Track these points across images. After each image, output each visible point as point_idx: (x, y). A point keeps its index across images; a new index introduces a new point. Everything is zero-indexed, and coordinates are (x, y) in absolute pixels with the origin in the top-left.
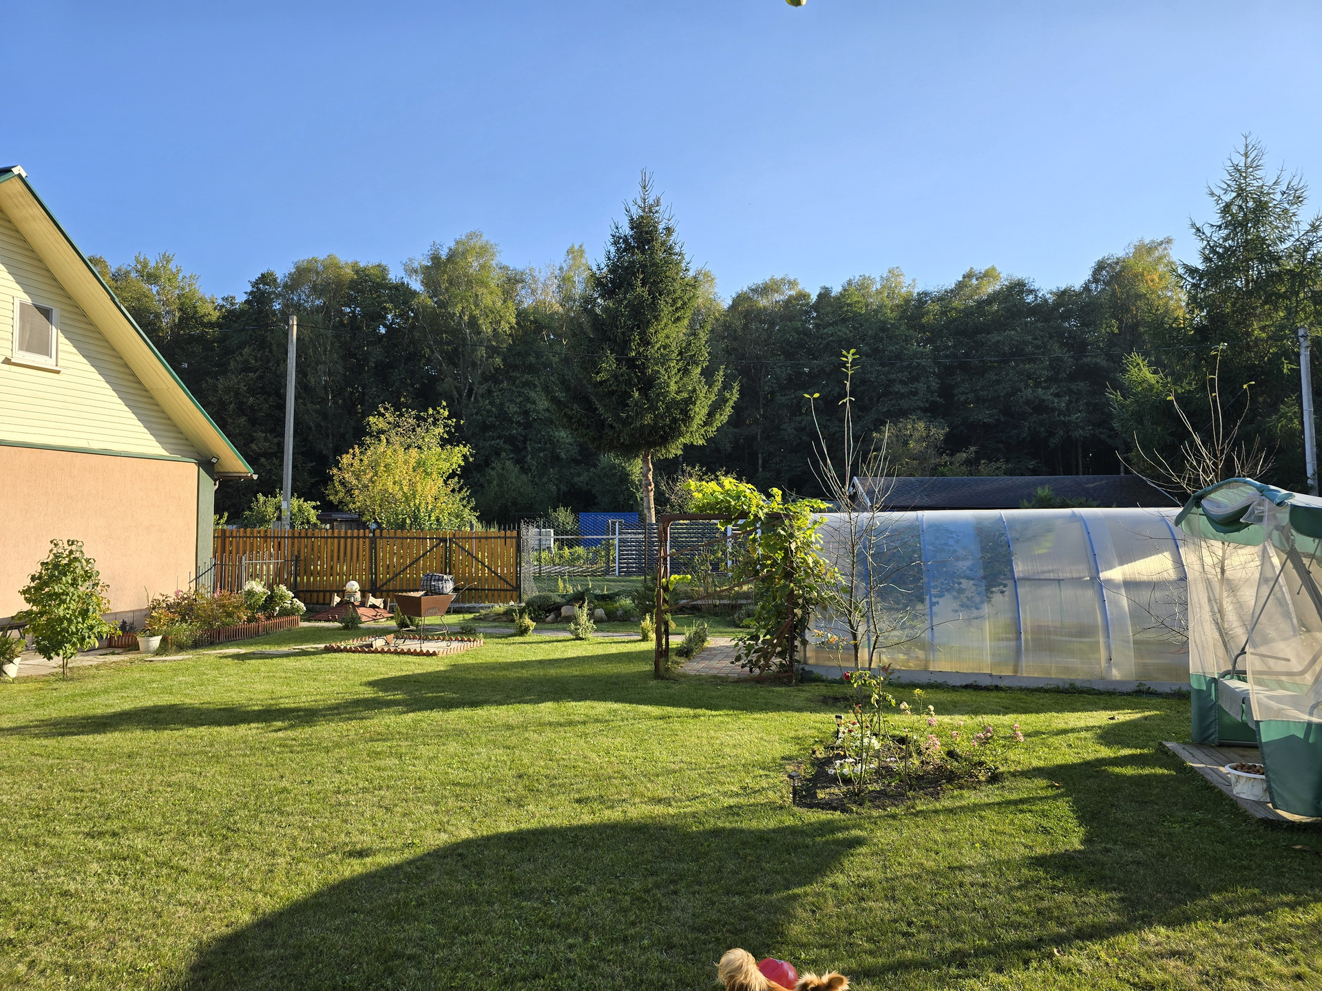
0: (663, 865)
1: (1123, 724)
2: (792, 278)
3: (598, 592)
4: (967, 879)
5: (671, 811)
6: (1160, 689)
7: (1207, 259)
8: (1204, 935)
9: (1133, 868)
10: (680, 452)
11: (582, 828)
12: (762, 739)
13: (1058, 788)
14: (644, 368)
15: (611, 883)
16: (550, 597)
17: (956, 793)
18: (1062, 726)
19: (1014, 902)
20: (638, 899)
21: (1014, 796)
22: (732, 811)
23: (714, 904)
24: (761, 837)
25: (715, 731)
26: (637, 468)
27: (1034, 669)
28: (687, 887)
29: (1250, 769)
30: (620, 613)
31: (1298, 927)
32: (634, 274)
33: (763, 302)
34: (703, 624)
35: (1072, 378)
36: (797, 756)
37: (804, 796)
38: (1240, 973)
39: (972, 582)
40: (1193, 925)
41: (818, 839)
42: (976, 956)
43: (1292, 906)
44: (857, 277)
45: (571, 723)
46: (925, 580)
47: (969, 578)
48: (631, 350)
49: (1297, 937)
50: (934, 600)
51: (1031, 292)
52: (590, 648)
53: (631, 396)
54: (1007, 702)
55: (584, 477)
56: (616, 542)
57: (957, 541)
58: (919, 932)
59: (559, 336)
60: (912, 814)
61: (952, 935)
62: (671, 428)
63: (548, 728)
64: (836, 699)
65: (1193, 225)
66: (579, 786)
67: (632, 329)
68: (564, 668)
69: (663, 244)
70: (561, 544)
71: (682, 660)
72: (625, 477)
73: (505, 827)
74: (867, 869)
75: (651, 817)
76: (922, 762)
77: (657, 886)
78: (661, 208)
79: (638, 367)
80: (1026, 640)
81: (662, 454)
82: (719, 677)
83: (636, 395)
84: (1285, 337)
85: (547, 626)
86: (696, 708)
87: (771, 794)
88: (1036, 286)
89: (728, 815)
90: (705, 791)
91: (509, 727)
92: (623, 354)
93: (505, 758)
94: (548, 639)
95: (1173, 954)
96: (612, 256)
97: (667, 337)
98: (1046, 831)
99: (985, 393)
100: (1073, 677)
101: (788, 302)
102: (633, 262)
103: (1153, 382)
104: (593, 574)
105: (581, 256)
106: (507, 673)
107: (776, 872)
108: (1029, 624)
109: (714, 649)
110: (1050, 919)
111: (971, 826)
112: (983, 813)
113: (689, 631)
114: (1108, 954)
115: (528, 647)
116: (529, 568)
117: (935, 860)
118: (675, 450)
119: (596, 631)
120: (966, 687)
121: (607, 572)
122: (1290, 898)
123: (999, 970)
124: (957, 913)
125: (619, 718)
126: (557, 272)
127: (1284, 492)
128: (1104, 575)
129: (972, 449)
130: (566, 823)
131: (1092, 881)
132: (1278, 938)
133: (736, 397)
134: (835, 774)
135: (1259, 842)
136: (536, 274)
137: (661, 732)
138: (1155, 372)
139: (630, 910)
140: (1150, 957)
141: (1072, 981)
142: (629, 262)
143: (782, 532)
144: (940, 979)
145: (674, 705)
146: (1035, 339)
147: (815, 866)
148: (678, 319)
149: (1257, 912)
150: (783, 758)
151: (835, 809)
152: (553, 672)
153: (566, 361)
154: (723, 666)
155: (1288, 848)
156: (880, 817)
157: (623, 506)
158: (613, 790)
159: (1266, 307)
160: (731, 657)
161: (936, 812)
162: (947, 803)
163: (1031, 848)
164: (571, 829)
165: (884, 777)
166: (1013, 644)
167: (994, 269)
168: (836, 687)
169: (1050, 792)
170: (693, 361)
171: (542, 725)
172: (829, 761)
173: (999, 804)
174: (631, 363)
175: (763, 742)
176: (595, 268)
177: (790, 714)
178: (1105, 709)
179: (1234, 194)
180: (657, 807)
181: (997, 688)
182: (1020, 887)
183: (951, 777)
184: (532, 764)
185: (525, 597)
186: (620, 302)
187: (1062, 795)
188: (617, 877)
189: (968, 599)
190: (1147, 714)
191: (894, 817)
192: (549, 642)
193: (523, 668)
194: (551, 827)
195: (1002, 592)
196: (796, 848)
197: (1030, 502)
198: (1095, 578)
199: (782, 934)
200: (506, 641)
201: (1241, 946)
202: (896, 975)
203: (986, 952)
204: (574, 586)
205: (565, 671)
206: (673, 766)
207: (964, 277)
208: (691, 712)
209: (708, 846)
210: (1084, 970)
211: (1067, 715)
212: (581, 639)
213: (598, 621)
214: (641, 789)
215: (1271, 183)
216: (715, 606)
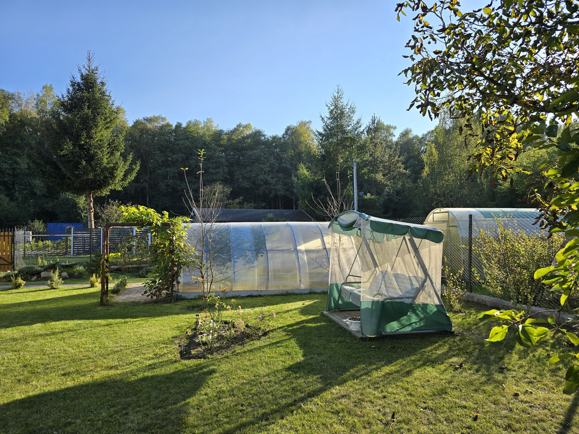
0: (118, 401)
1: (308, 306)
2: (163, 116)
3: (63, 264)
4: (263, 380)
5: (119, 372)
6: (317, 291)
7: (325, 130)
8: (351, 386)
9: (322, 363)
10: (108, 193)
11: (67, 389)
12: (161, 329)
13: (290, 335)
14: (89, 150)
15: (89, 416)
16: (34, 268)
17: (251, 343)
18: (286, 309)
19: (282, 386)
20: (106, 421)
21: (274, 341)
22: (151, 367)
23: (148, 415)
24: (168, 377)
25: (137, 329)
26: (82, 201)
27: (274, 287)
28: (133, 410)
29: (355, 319)
30: (76, 274)
31: (380, 378)
32: (83, 102)
33: (149, 126)
34: (125, 277)
35: (278, 171)
36: (180, 335)
37: (185, 354)
38: (366, 399)
39: (250, 252)
40: (347, 383)
41: (195, 373)
42: (272, 414)
43: (376, 369)
44: (193, 121)
45: (54, 334)
46: (232, 252)
47: (249, 251)
48: (82, 140)
49: (380, 381)
50: (235, 260)
51: (263, 135)
52: (60, 293)
53: (81, 164)
54: (265, 301)
55: (51, 204)
56: (72, 238)
57: (245, 235)
58: (247, 409)
59: (36, 131)
60: (235, 355)
61: (261, 407)
62: (103, 181)
63: (40, 338)
64: (193, 307)
65: (321, 117)
66: (63, 367)
67: (82, 130)
68: (46, 304)
69: (99, 90)
70: (37, 239)
71: (115, 295)
72: (75, 205)
73: (18, 396)
74: (220, 383)
75: (108, 377)
76: (235, 331)
77: (116, 412)
78: (99, 72)
79: (85, 149)
80: (271, 274)
81: (98, 194)
82: (135, 302)
83: (84, 163)
84: (349, 161)
85: (32, 283)
86: (125, 318)
87: (169, 355)
88: (265, 133)
89: (149, 369)
90: (136, 359)
91: (14, 340)
92: (76, 142)
93: (14, 357)
94: (33, 289)
95: (343, 396)
96: (71, 92)
97: (102, 136)
98: (289, 354)
99: (246, 175)
100: (287, 289)
101: (162, 127)
102: (83, 96)
103: (307, 175)
104: (57, 254)
105: (51, 90)
106: (9, 310)
107: (178, 393)
108: (272, 268)
109: (131, 289)
110: (297, 391)
111: (260, 356)
112: (264, 350)
113: (117, 282)
114: (321, 402)
115: (21, 295)
116: (19, 253)
117: (248, 374)
118: (105, 192)
119: (63, 284)
120: (248, 296)
121: (66, 253)
122: (374, 366)
123: (282, 418)
124: (261, 396)
125: (82, 328)
126: (36, 97)
127: (367, 216)
128: (299, 248)
129: (241, 198)
130: (58, 388)
131: (309, 372)
132: (375, 383)
133: (138, 168)
134: (199, 341)
135: (361, 346)
136: (22, 96)
137: (107, 332)
138: (308, 171)
139: (103, 428)
140: (335, 400)
141: (310, 416)
142: (81, 96)
143: (169, 232)
144: (259, 428)
145: (113, 318)
146: (265, 155)
147: (196, 387)
148: (108, 128)
149: (366, 374)
150: (173, 337)
151: (201, 358)
152: (39, 307)
153: (41, 144)
154: (138, 297)
155: (370, 347)
156: (221, 358)
157: (74, 220)
158: (84, 366)
159: (343, 150)
160: (141, 292)
161: (245, 352)
162: (249, 348)
163: (285, 362)
164: (61, 391)
165: (220, 340)
166: (266, 277)
167: (249, 124)
168: (193, 302)
169: (287, 337)
170: (116, 149)
171: (35, 337)
172: (195, 336)
173: (269, 345)
174: (81, 147)
175: (162, 331)
176: (60, 97)
177: (173, 316)
178: (300, 300)
179: (334, 107)
180: (111, 371)
181: (260, 296)
182: (284, 380)
183: (249, 336)
184: (32, 359)
185: (17, 268)
186: (76, 115)
187: (292, 338)
188: (92, 412)
189: (249, 259)
190: (315, 301)
191: (227, 357)
192: (35, 291)
193: (19, 306)
194: (49, 391)
195: (262, 256)
196: (185, 380)
197: (265, 219)
198: (296, 249)
199: (185, 423)
200: (7, 292)
201: (364, 388)
202: (240, 431)
203: (275, 411)
204: (48, 261)
205: (47, 306)
206: (117, 349)
207: (237, 126)
208: (123, 321)
209: (141, 386)
210: (314, 410)
211: (287, 304)
212: (55, 289)
213: (64, 279)
214: (100, 363)
215: (345, 105)
216: (129, 268)
